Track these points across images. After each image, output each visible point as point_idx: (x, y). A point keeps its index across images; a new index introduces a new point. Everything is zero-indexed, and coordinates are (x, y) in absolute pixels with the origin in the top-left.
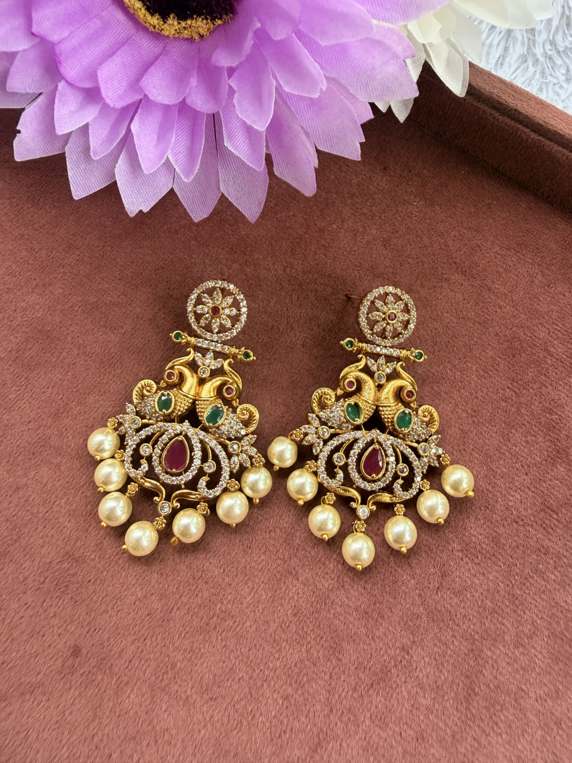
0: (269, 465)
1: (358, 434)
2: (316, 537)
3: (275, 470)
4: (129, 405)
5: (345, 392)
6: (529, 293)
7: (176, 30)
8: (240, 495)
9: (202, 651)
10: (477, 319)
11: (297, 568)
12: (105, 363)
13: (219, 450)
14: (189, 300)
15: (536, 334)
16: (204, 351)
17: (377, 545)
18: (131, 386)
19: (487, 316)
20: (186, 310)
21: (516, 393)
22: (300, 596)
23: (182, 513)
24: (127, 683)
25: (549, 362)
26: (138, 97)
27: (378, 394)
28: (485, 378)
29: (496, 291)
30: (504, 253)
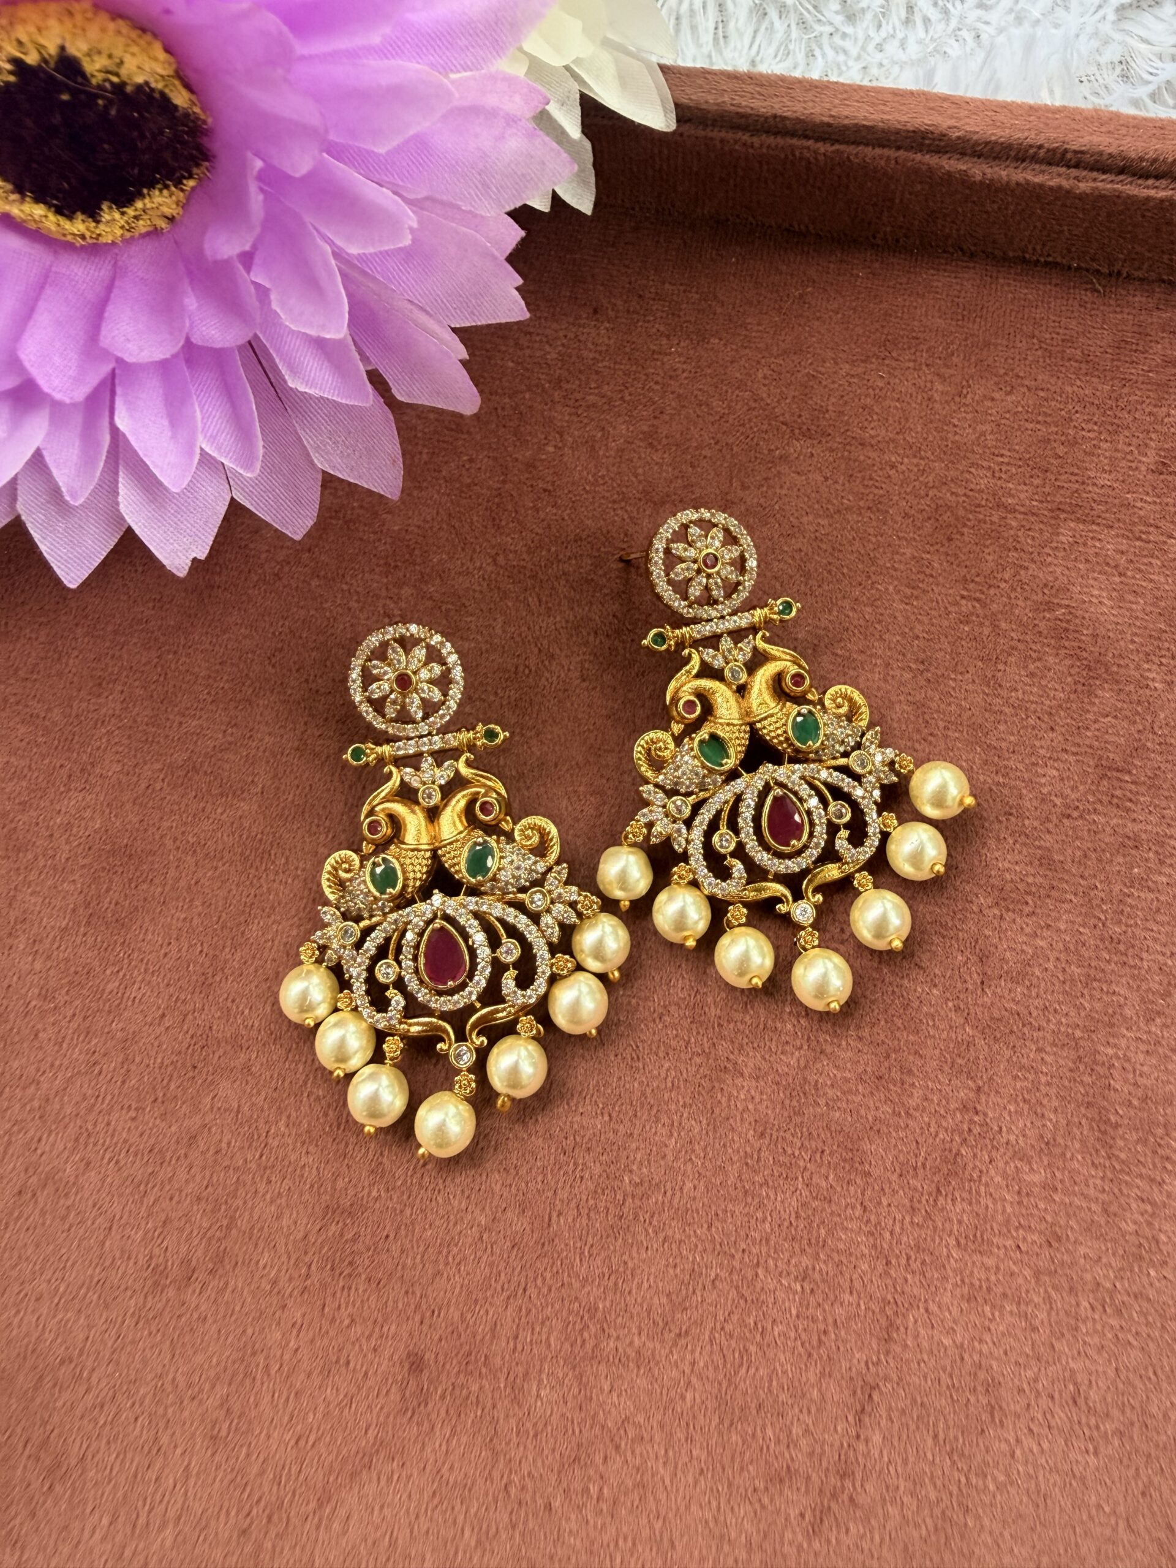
0: (609, 905)
1: (739, 785)
2: (743, 990)
3: (624, 909)
4: (326, 909)
5: (687, 725)
6: (931, 422)
7: (122, 227)
8: (581, 976)
9: (630, 1265)
10: (862, 503)
11: (732, 1057)
12: (252, 857)
13: (513, 916)
14: (350, 683)
15: (972, 486)
16: (413, 761)
17: (851, 959)
18: (314, 877)
19: (876, 491)
20: (353, 702)
21: (978, 600)
22: (757, 1099)
23: (495, 1050)
24: (526, 1374)
25: (1014, 524)
26: (105, 369)
27: (744, 704)
28: (917, 598)
29: (873, 442)
30: (860, 370)
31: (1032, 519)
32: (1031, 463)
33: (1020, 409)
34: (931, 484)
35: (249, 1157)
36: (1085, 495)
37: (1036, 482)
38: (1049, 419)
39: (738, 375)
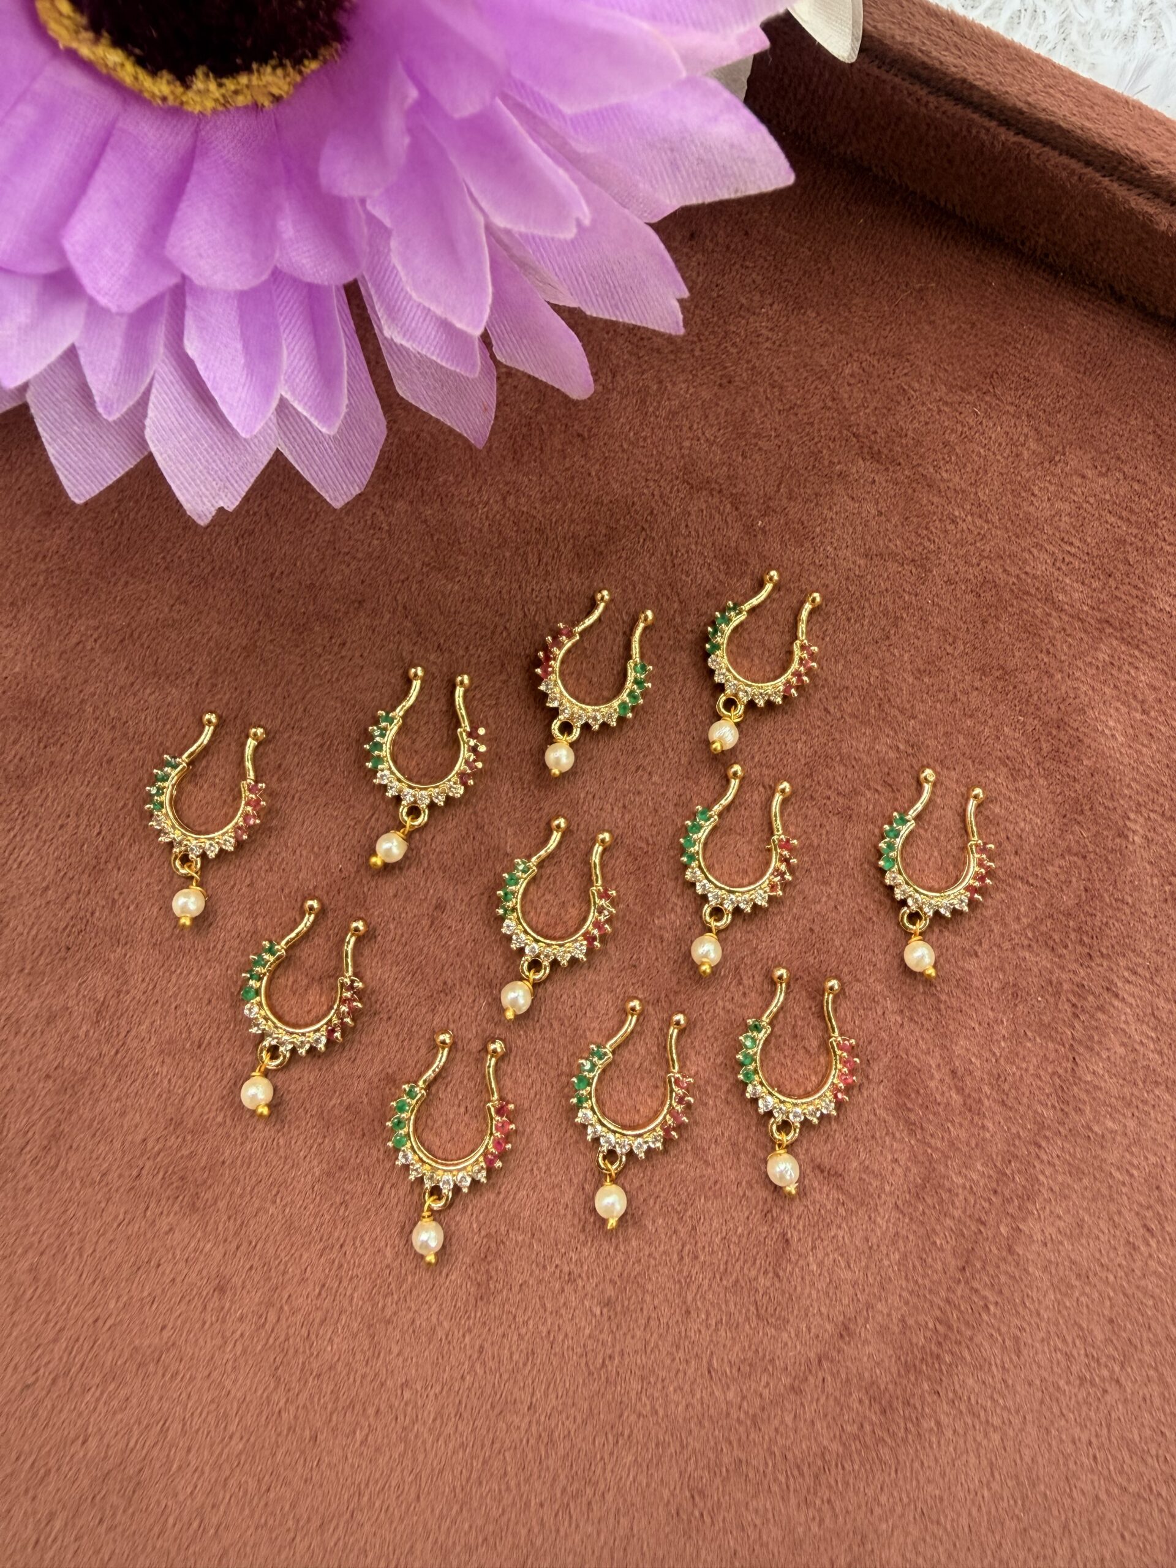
10: (907, 553)
28: (929, 675)
29: (943, 486)
30: (957, 398)
31: (1077, 624)
32: (1097, 561)
33: (1108, 497)
34: (985, 554)
35: (105, 1049)
36: (1139, 615)
37: (1096, 584)
38: (1133, 518)
39: (824, 362)
